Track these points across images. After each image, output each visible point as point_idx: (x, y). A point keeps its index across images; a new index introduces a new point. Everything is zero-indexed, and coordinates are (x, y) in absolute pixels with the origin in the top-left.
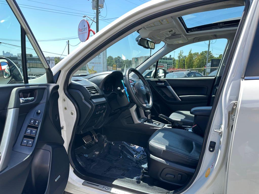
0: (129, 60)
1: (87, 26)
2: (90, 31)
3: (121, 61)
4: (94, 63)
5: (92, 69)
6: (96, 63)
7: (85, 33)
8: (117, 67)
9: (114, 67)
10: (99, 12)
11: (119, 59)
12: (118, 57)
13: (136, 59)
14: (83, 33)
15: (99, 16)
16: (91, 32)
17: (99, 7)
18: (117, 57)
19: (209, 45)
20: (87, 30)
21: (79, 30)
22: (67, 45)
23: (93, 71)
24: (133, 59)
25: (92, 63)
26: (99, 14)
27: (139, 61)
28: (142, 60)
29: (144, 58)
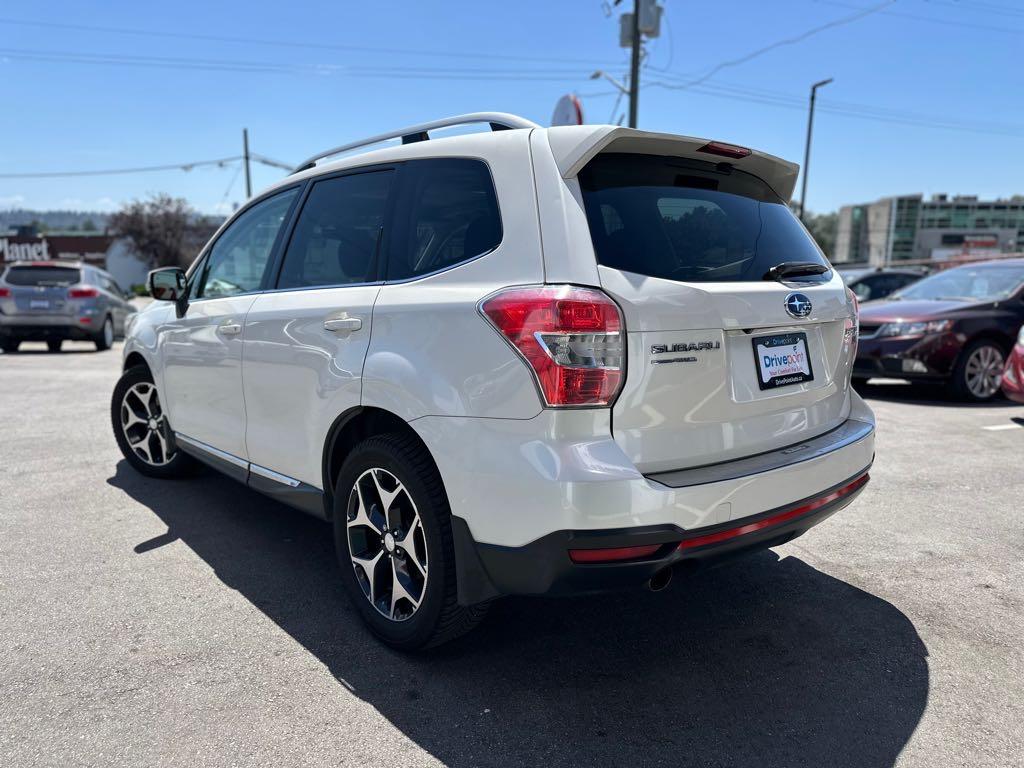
13: (857, 211)
27: (872, 218)
28: (884, 211)
29: (895, 205)
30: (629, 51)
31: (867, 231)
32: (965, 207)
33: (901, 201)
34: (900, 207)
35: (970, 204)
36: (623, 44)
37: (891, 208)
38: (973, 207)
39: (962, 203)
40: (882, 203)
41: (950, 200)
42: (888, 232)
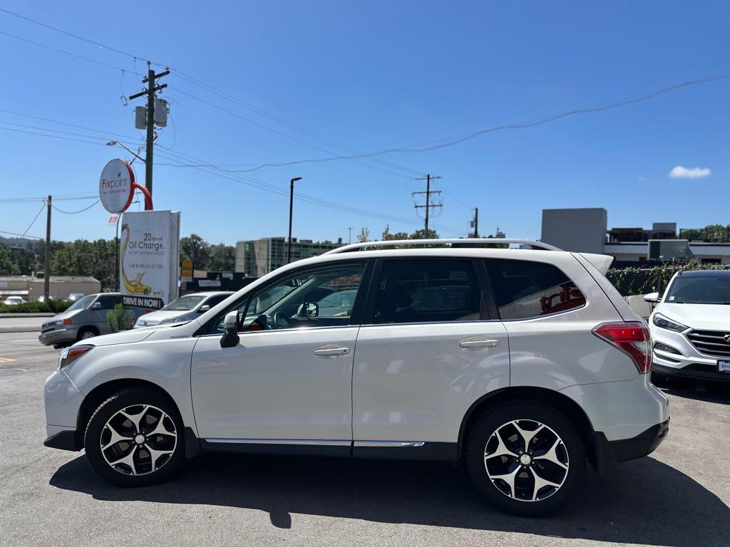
0: (226, 246)
1: (125, 175)
2: (133, 186)
3: (201, 248)
4: (142, 266)
5: (138, 280)
6: (148, 266)
7: (119, 191)
8: (194, 268)
9: (186, 269)
10: (154, 135)
11: (195, 243)
12: (193, 236)
13: (247, 245)
14: (114, 192)
15: (154, 147)
16: (137, 190)
17: (155, 125)
18: (189, 236)
19: (427, 220)
20: (125, 184)
21: (103, 183)
22: (46, 209)
23: (139, 286)
24: (238, 243)
25: (137, 266)
26: (154, 142)
27: (257, 251)
28: (265, 246)
29: (270, 243)
30: (144, 132)
31: (254, 258)
32: (307, 246)
33: (273, 240)
34: (273, 245)
35: (309, 244)
36: (138, 126)
37: (268, 245)
38: (311, 246)
39: (304, 243)
40: (262, 241)
41: (298, 241)
42: (268, 259)
